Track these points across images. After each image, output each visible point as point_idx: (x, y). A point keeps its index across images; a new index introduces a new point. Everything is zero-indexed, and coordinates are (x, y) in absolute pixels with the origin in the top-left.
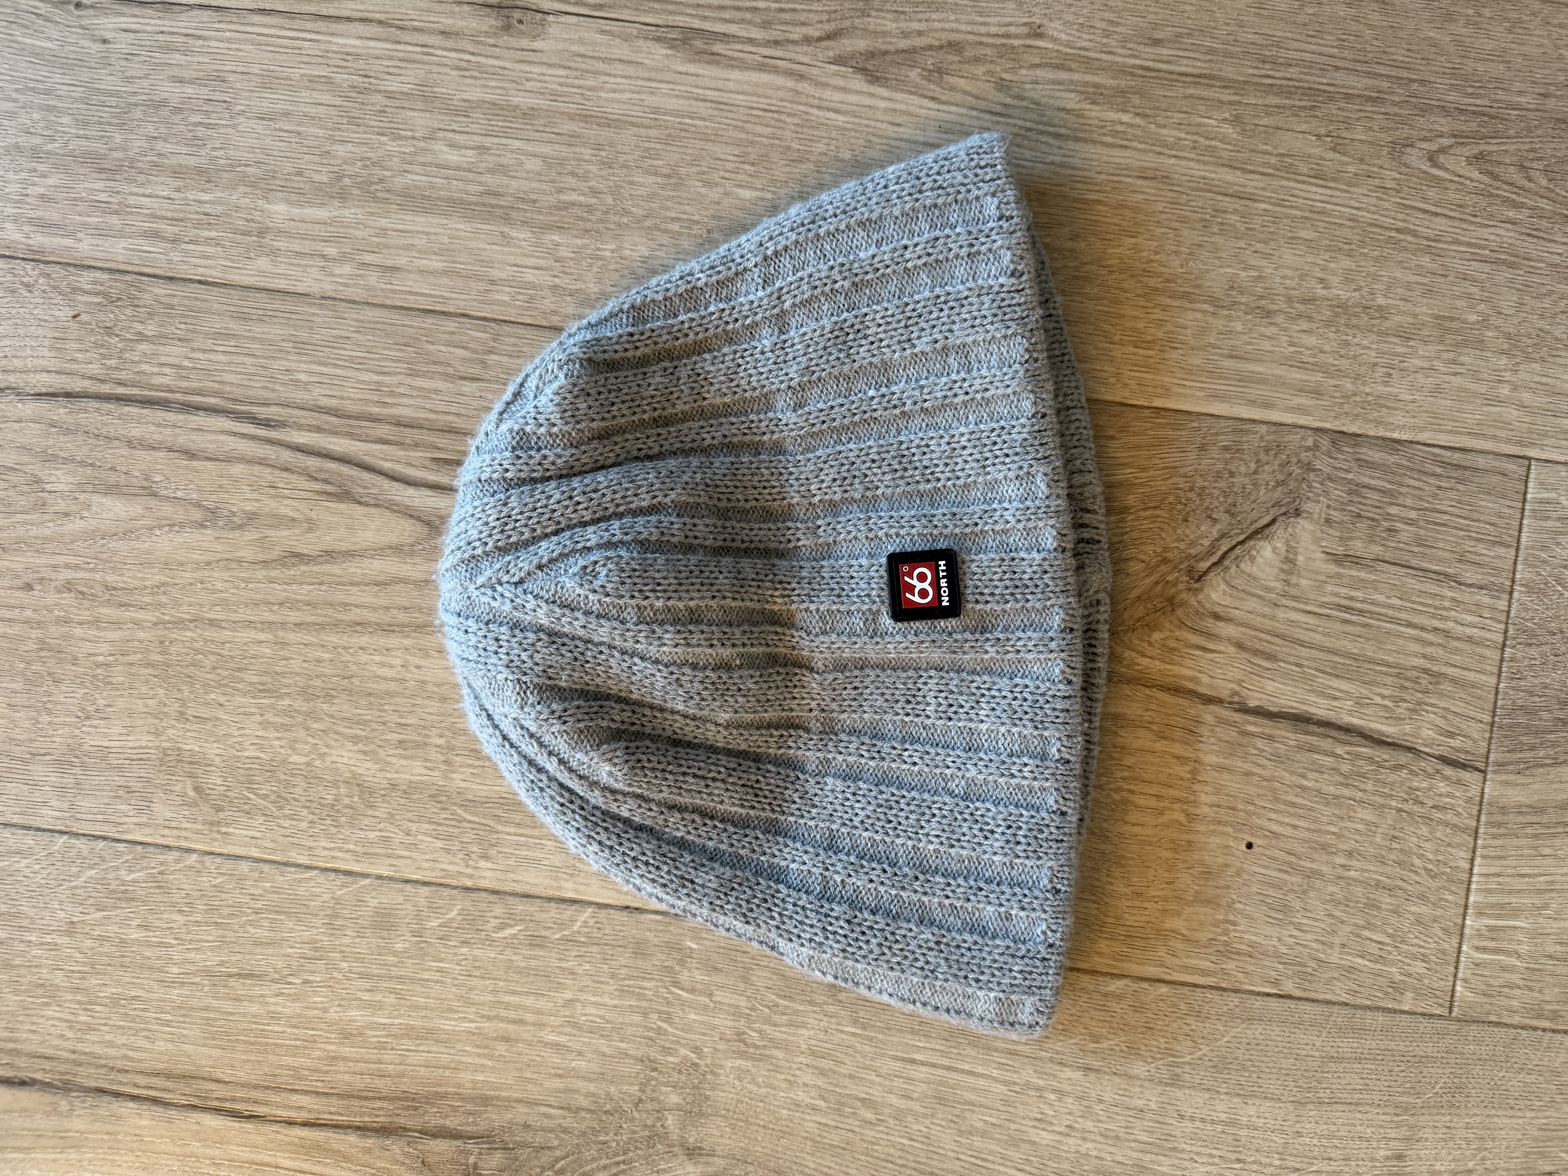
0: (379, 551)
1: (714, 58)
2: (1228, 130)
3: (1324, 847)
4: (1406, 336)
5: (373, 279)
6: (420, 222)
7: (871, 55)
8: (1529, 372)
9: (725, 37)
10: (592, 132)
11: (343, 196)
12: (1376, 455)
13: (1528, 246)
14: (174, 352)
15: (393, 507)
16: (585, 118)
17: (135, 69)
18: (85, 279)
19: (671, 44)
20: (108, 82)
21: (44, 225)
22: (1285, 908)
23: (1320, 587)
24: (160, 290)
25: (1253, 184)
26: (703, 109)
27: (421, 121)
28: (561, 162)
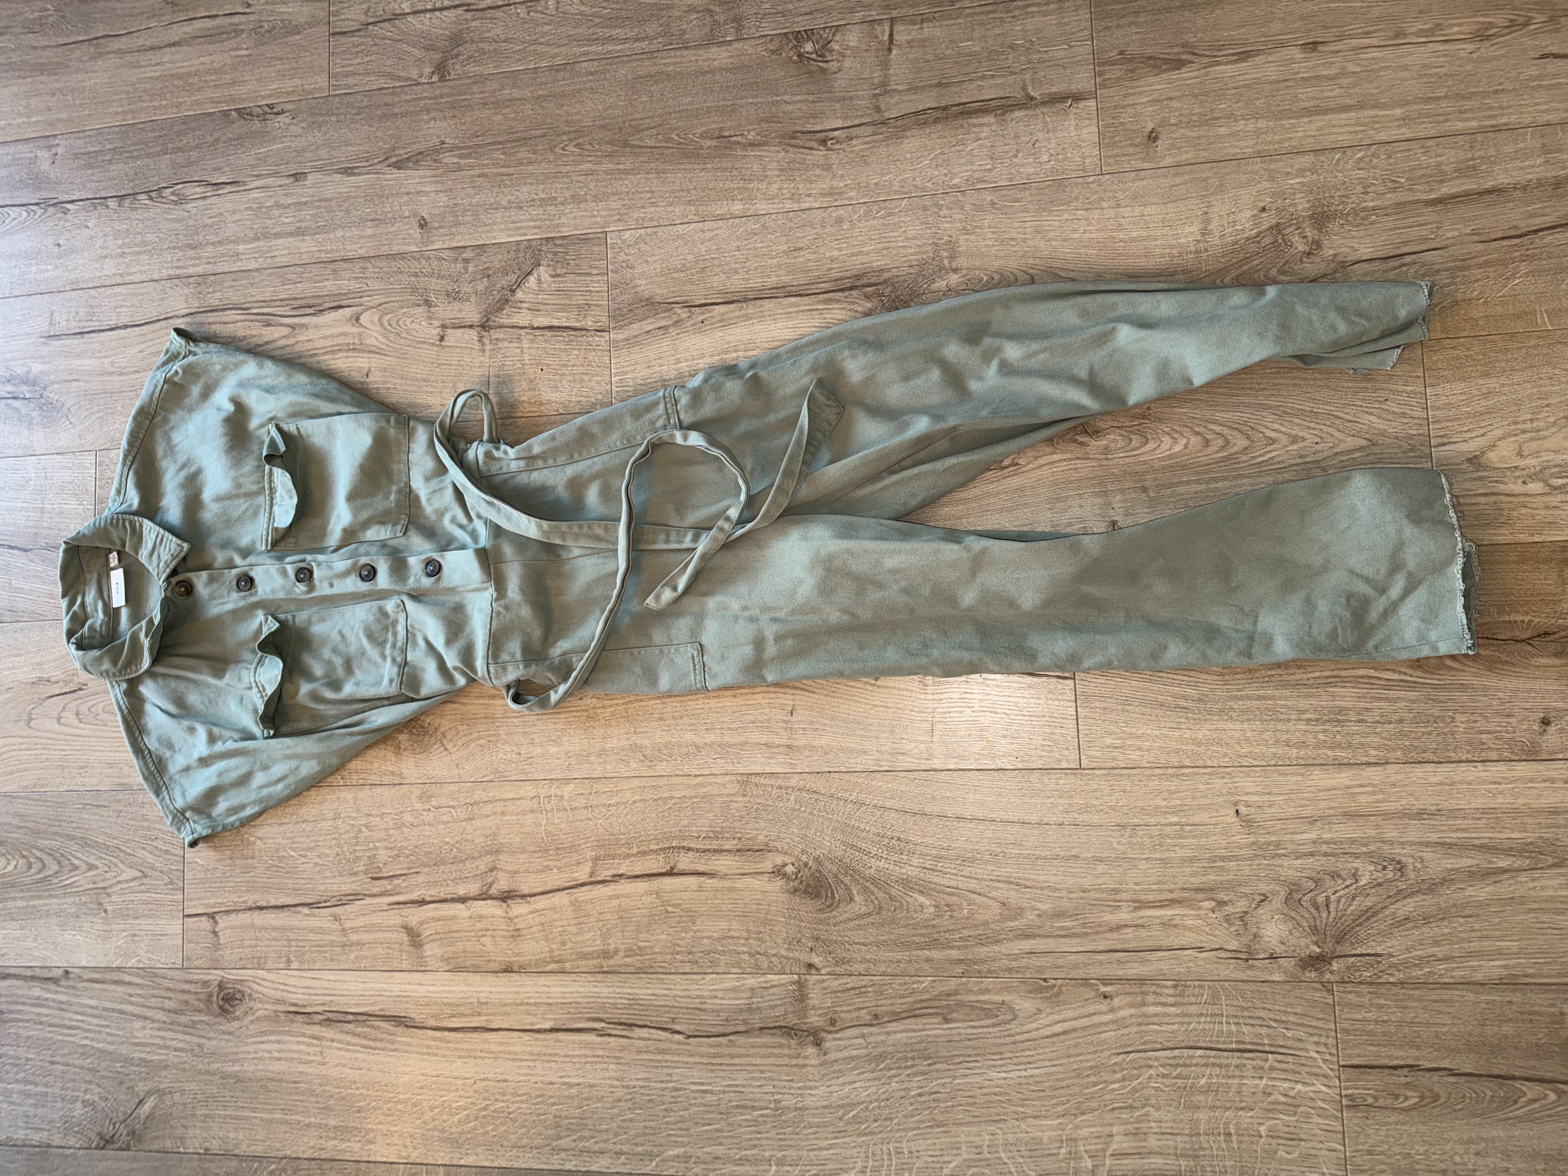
0: (280, 338)
1: (355, 174)
2: (502, 156)
3: (565, 366)
4: (563, 204)
5: (269, 261)
6: (280, 241)
7: (397, 162)
8: (601, 205)
9: (356, 167)
10: (323, 204)
11: (258, 239)
12: (559, 242)
13: (596, 167)
14: (218, 295)
15: (282, 325)
16: (321, 200)
17: (198, 217)
18: (191, 280)
19: (342, 173)
20: (191, 223)
21: (178, 268)
22: (557, 387)
23: (550, 286)
24: (212, 278)
25: (511, 170)
26: (353, 189)
27: (276, 212)
28: (316, 215)
